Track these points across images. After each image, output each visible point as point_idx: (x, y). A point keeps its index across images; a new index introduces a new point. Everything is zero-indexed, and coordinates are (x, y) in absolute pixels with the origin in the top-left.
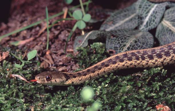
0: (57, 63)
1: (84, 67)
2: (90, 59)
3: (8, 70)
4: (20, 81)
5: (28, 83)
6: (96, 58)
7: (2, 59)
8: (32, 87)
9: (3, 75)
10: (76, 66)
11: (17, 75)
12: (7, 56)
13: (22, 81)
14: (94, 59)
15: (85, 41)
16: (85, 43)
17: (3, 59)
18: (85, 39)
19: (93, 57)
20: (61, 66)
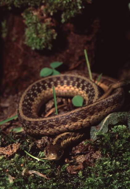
0: (73, 152)
1: (108, 155)
2: (114, 146)
3: (22, 165)
4: (38, 178)
5: (48, 180)
6: (121, 144)
7: (12, 152)
8: (54, 184)
9: (19, 172)
10: (97, 154)
11: (34, 172)
12: (18, 148)
13: (40, 178)
14: (119, 145)
15: (104, 127)
16: (104, 129)
17: (14, 152)
18: (103, 124)
19: (117, 143)
20: (78, 155)
